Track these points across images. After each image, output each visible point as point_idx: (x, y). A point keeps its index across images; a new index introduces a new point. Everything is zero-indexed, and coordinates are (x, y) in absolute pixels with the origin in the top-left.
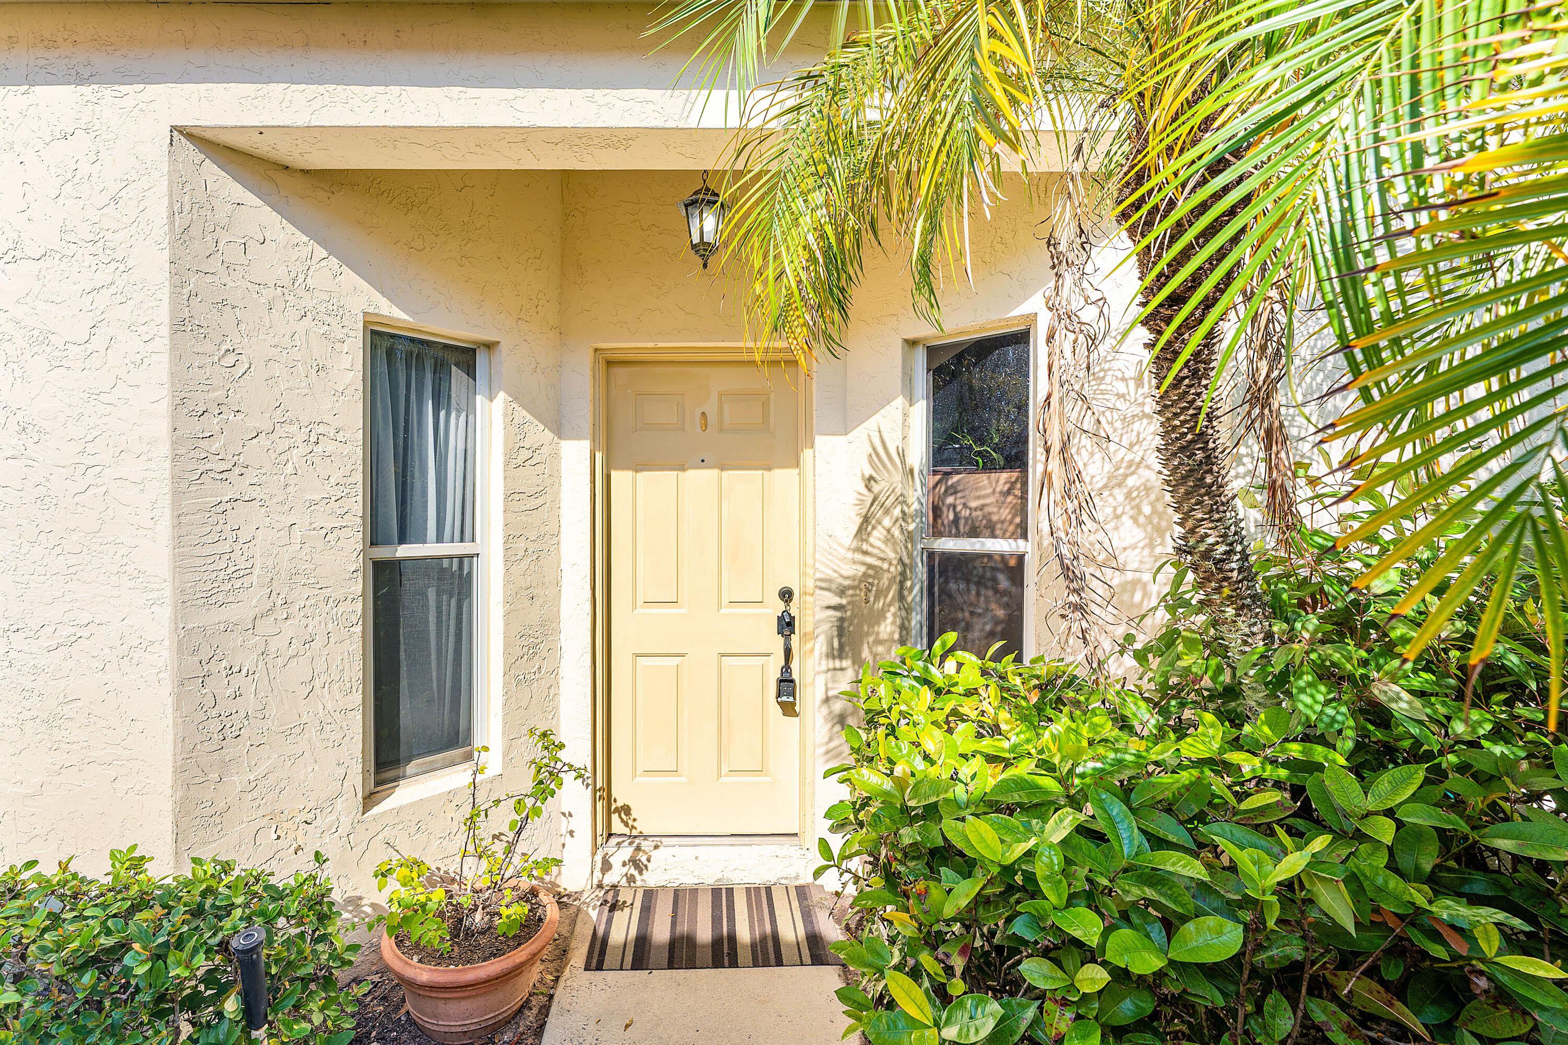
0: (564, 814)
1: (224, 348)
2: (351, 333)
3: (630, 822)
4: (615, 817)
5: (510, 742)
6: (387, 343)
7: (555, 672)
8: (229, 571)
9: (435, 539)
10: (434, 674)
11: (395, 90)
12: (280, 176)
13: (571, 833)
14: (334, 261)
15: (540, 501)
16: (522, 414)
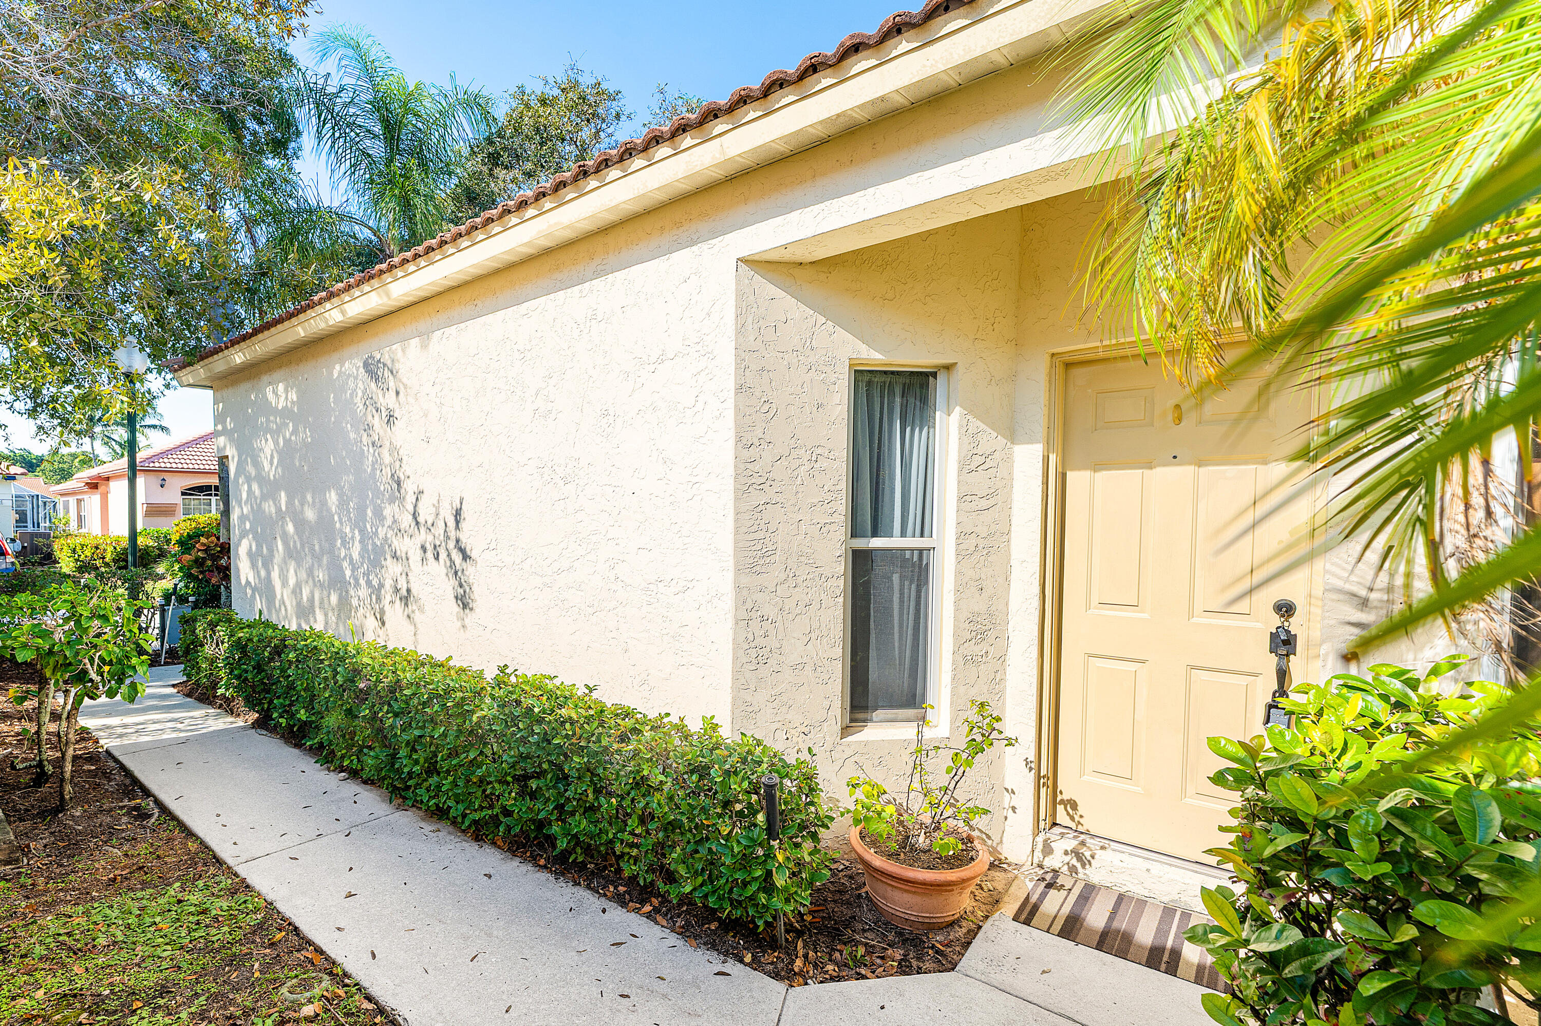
0: (1007, 790)
1: (763, 400)
2: (841, 377)
3: (1077, 818)
4: (1060, 809)
5: (957, 710)
6: (866, 378)
7: (1002, 658)
8: (763, 551)
9: (899, 534)
10: (897, 644)
11: (871, 191)
12: (797, 271)
13: (1014, 809)
14: (830, 323)
15: (991, 502)
16: (976, 424)
